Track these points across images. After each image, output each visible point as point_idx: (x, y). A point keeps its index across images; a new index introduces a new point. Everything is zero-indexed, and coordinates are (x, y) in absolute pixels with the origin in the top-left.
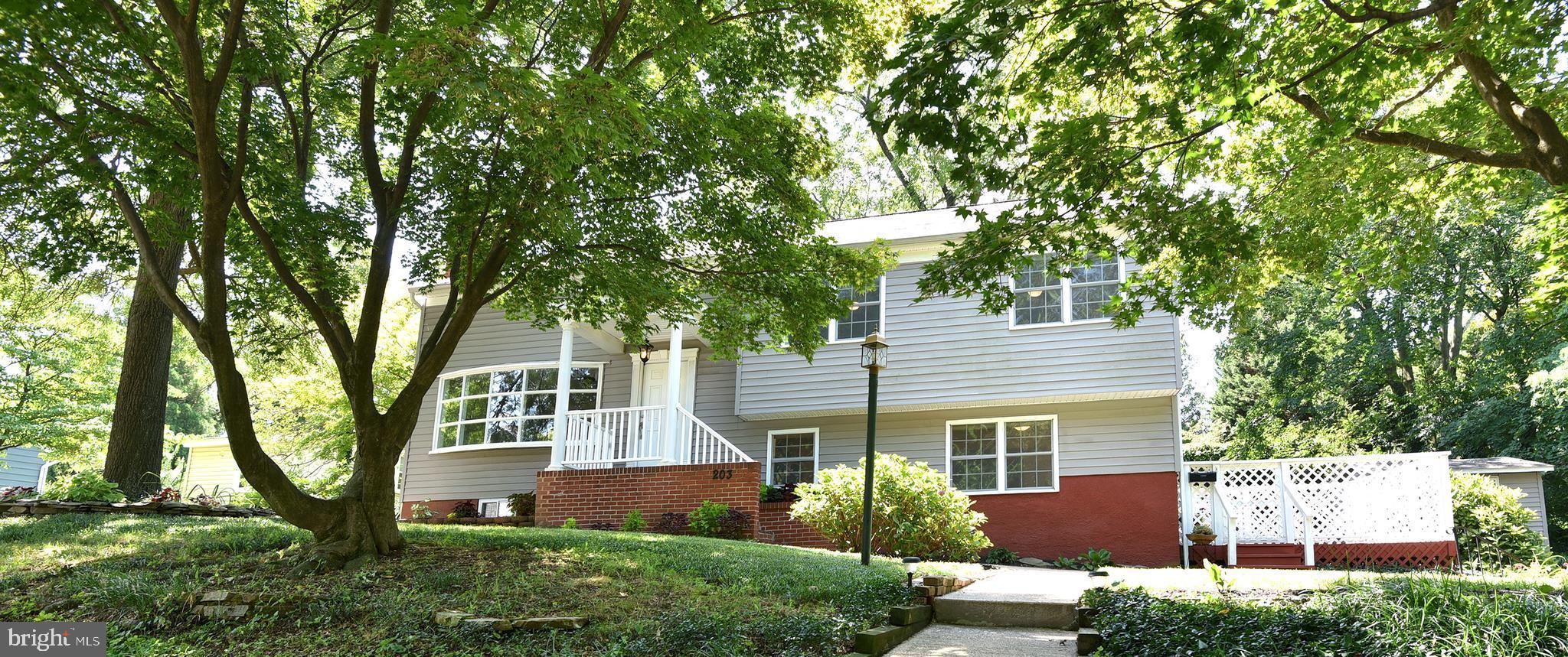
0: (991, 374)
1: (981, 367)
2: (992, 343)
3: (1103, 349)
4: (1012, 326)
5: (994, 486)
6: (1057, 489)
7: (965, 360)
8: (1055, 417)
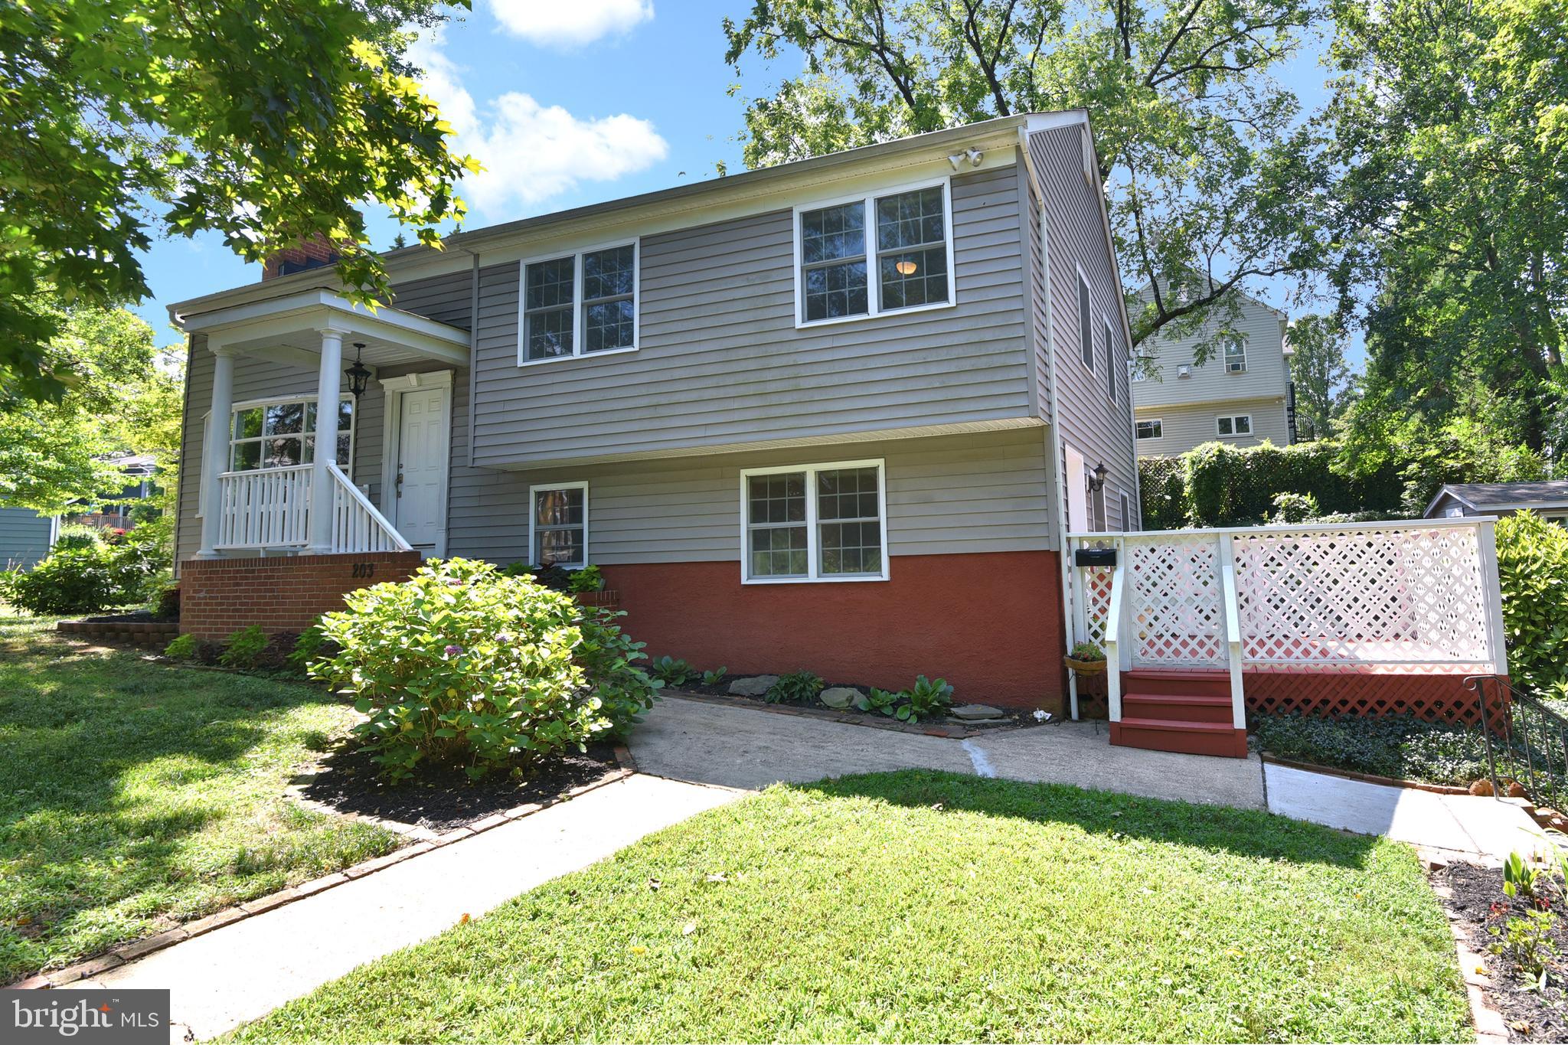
0: (775, 399)
1: (760, 389)
2: (774, 350)
3: (923, 354)
4: (799, 324)
5: (803, 569)
6: (885, 576)
7: (740, 378)
8: (880, 463)
